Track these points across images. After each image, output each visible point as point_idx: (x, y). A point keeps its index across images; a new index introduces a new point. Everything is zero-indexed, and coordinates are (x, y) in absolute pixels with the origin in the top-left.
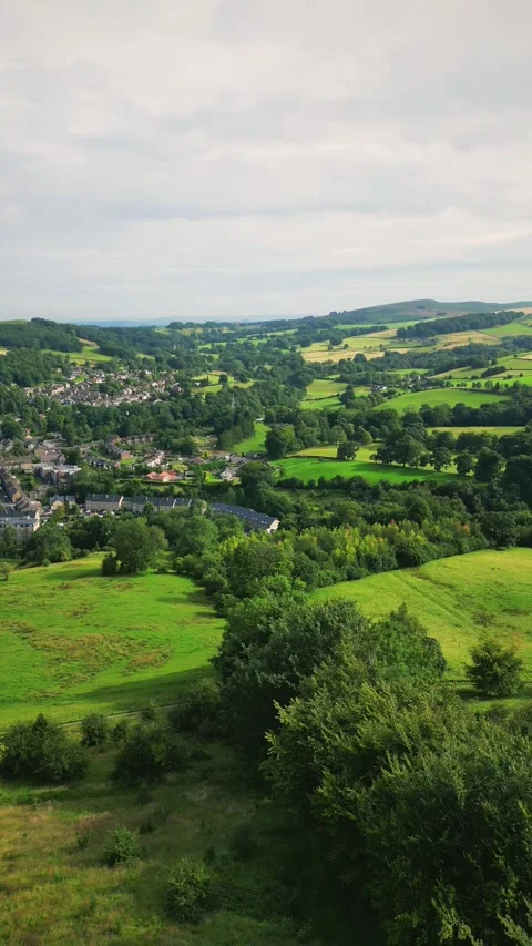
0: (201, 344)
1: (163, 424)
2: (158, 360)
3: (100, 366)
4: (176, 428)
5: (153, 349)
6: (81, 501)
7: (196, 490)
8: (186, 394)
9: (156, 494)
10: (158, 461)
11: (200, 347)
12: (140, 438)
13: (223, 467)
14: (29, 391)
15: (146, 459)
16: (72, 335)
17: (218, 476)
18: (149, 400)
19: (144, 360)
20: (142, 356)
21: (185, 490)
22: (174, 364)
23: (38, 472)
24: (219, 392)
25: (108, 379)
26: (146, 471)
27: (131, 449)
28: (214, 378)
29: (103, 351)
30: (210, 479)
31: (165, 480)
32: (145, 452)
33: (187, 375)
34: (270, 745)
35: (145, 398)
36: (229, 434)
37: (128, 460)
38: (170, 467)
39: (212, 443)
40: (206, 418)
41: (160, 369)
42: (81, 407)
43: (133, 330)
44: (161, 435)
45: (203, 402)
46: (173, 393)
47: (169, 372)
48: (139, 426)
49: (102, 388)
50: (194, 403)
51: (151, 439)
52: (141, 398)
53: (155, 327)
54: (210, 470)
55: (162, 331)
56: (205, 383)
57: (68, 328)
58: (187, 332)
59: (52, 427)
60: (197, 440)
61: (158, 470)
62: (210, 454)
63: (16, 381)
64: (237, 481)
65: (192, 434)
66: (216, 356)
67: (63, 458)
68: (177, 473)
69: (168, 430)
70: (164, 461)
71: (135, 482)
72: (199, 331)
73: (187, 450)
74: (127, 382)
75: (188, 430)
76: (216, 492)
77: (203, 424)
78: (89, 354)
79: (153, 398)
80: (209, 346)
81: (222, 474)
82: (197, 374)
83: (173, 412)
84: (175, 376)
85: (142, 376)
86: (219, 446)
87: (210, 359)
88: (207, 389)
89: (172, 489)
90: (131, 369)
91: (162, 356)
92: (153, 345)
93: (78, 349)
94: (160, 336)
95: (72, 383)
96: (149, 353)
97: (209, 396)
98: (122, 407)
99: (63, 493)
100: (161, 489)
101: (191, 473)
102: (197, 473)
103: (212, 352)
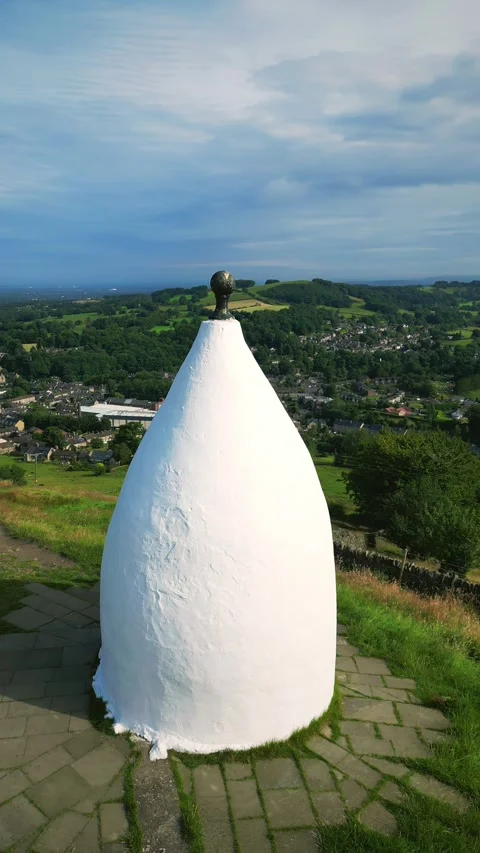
0: (462, 301)
1: (409, 368)
2: (418, 315)
3: (364, 320)
4: (419, 372)
5: (414, 306)
6: (330, 424)
7: (427, 425)
8: (437, 346)
9: (392, 425)
10: (398, 399)
11: (461, 305)
12: (386, 380)
13: (455, 409)
14: (303, 338)
15: (389, 397)
16: (344, 292)
17: (450, 415)
18: (402, 350)
19: (404, 315)
20: (402, 311)
21: (417, 424)
22: (431, 320)
23: (301, 401)
24: (468, 345)
25: (368, 330)
26: (387, 405)
27: (377, 389)
28: (467, 333)
29: (368, 307)
30: (441, 416)
31: (401, 414)
32: (388, 391)
33: (442, 329)
35: (398, 348)
36: (467, 381)
37: (373, 396)
38: (407, 405)
39: (450, 388)
40: (448, 366)
41: (416, 323)
42: (341, 353)
43: (399, 289)
44: (404, 378)
45: (451, 353)
46: (424, 344)
47: (425, 326)
48: (387, 370)
49: (362, 338)
50: (443, 354)
51: (396, 381)
52: (394, 348)
53: (420, 286)
54: (443, 410)
55: (427, 289)
56: (457, 337)
57: (341, 287)
58: (450, 291)
59: (317, 367)
60: (436, 385)
61: (396, 406)
62: (446, 397)
63: (293, 330)
64: (465, 420)
65: (432, 379)
66: (475, 314)
67: (321, 391)
68: (413, 409)
69: (412, 374)
70: (403, 400)
71: (376, 414)
72: (464, 289)
73: (425, 392)
74: (384, 333)
75: (430, 375)
76: (449, 426)
77: (446, 372)
78: (357, 309)
79: (405, 348)
80: (470, 304)
81: (454, 414)
82: (451, 329)
83: (421, 361)
84: (430, 330)
85: (399, 329)
86: (456, 391)
87: (468, 315)
88: (458, 343)
89: (405, 421)
90: (390, 322)
91: (421, 311)
92: (416, 302)
93: (347, 305)
94: (425, 295)
95: (337, 333)
96: (411, 309)
97: (457, 349)
98: (377, 355)
99: (318, 417)
100: (396, 421)
101: (425, 410)
102: (429, 410)
103: (473, 309)
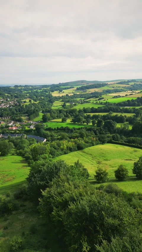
0: (23, 91)
1: (13, 113)
2: (11, 96)
4: (17, 114)
5: (10, 93)
7: (23, 132)
8: (20, 105)
9: (12, 133)
10: (12, 124)
11: (23, 92)
12: (6, 117)
13: (30, 125)
15: (8, 123)
17: (29, 127)
18: (9, 107)
19: (7, 96)
20: (7, 95)
21: (20, 132)
22: (16, 97)
24: (29, 105)
26: (8, 127)
27: (4, 121)
28: (27, 100)
30: (27, 128)
31: (14, 129)
32: (8, 121)
33: (20, 100)
34: (40, 201)
35: (8, 106)
36: (32, 116)
37: (3, 124)
38: (15, 125)
39: (27, 118)
40: (25, 112)
41: (12, 98)
43: (4, 87)
44: (12, 116)
45: (25, 107)
46: (16, 105)
47: (14, 99)
48: (6, 114)
50: (22, 107)
51: (10, 118)
52: (6, 106)
53: (10, 87)
54: (27, 126)
55: (12, 88)
56: (25, 102)
58: (20, 88)
60: (23, 118)
61: (12, 126)
62: (27, 122)
64: (34, 129)
65: (21, 116)
66: (28, 95)
68: (17, 127)
69: (15, 115)
70: (14, 124)
71: (5, 130)
72: (23, 87)
73: (20, 121)
74: (2, 102)
75: (20, 115)
76: (28, 132)
77: (25, 113)
79: (10, 106)
80: (26, 92)
81: (30, 127)
82: (23, 100)
83: (16, 110)
84: (16, 100)
85: (7, 100)
86: (29, 119)
87: (26, 95)
88: (26, 104)
89: (16, 131)
90: (4, 98)
91: (12, 94)
92: (10, 91)
94: (12, 89)
96: (9, 94)
97: (26, 106)
98: (1, 109)
100: (13, 132)
101: (21, 127)
102: (23, 126)
103: (27, 93)
